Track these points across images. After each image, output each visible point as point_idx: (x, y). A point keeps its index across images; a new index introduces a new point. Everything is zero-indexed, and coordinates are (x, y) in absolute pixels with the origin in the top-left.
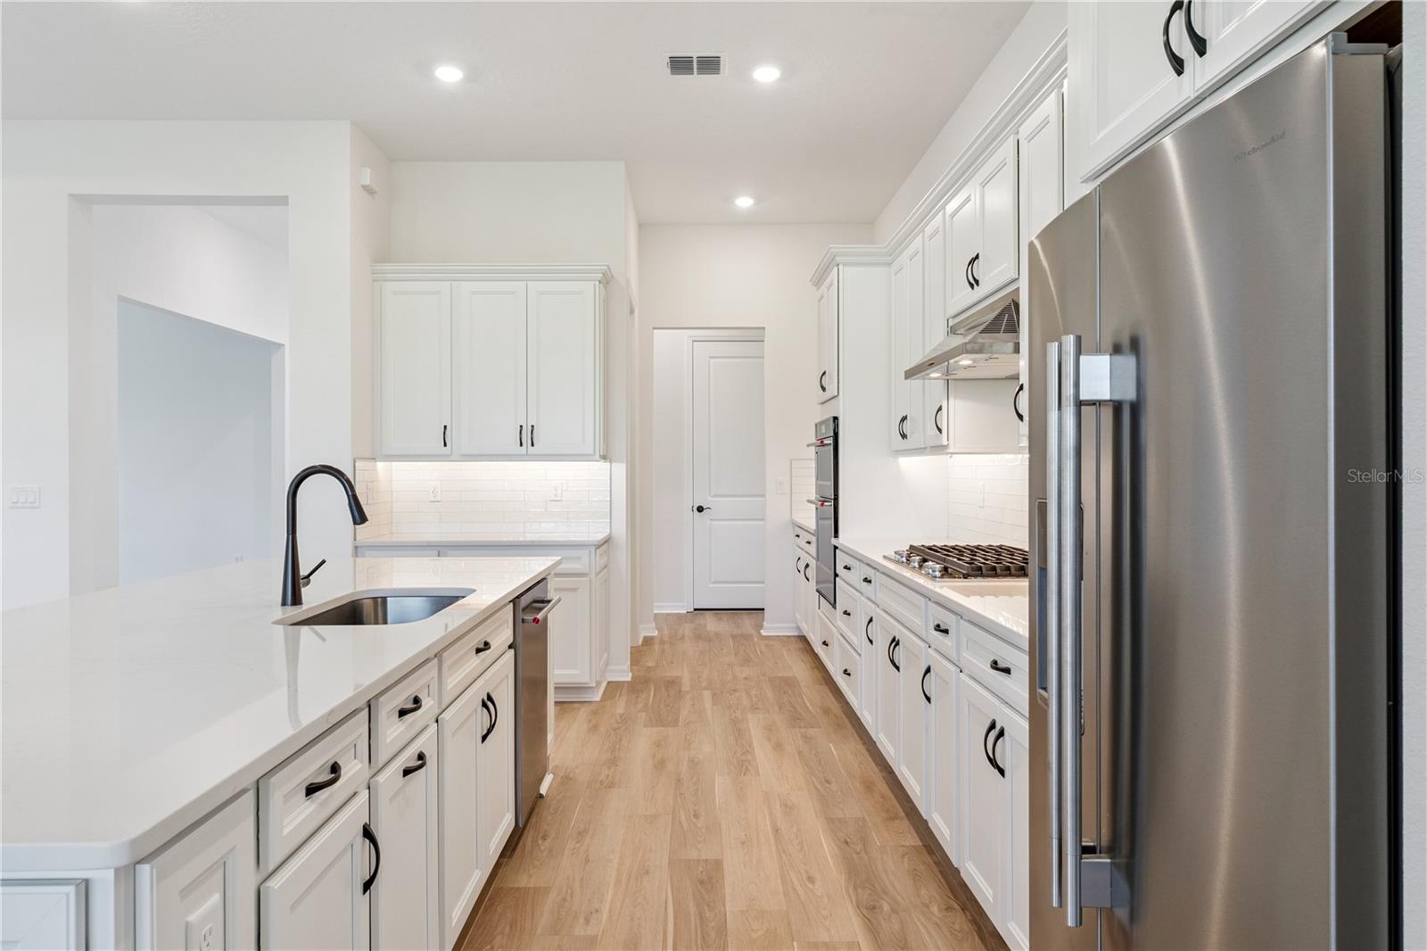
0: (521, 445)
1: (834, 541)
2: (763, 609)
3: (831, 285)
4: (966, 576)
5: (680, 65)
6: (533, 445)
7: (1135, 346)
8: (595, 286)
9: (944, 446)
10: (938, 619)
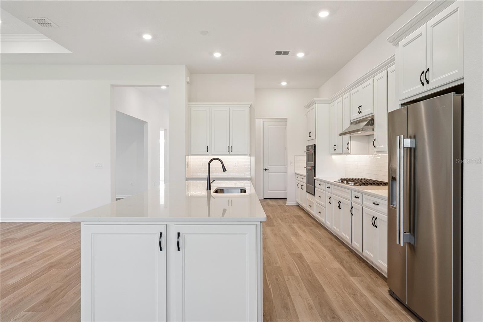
0: (228, 152)
1: (314, 178)
2: (286, 199)
3: (314, 108)
4: (360, 185)
5: (279, 53)
6: (231, 152)
7: (415, 137)
8: (248, 109)
9: (349, 153)
10: (355, 195)
